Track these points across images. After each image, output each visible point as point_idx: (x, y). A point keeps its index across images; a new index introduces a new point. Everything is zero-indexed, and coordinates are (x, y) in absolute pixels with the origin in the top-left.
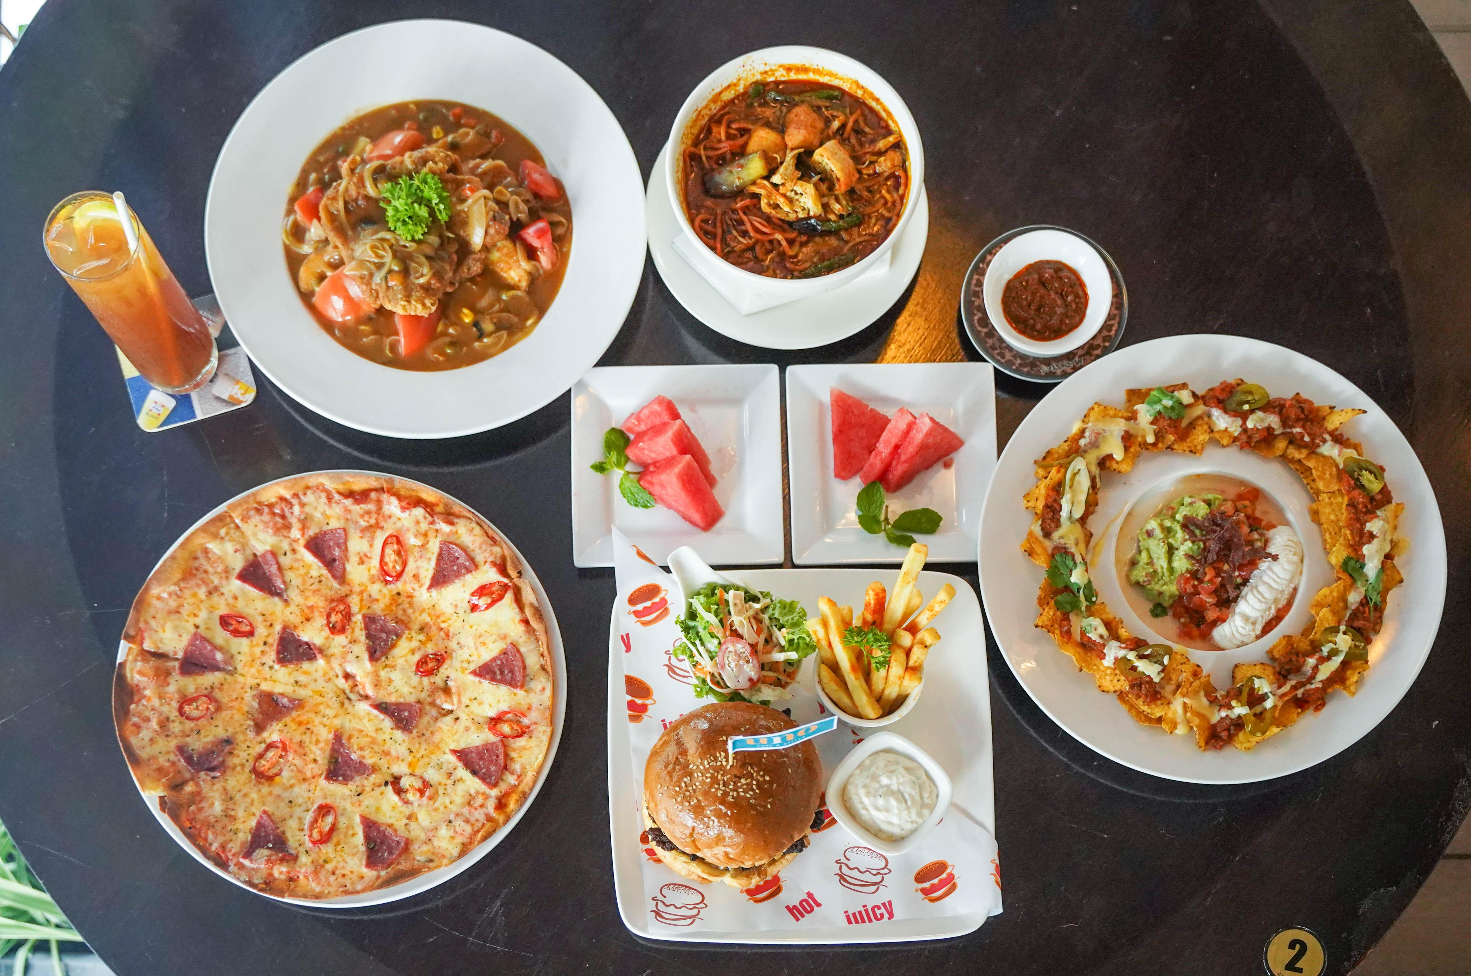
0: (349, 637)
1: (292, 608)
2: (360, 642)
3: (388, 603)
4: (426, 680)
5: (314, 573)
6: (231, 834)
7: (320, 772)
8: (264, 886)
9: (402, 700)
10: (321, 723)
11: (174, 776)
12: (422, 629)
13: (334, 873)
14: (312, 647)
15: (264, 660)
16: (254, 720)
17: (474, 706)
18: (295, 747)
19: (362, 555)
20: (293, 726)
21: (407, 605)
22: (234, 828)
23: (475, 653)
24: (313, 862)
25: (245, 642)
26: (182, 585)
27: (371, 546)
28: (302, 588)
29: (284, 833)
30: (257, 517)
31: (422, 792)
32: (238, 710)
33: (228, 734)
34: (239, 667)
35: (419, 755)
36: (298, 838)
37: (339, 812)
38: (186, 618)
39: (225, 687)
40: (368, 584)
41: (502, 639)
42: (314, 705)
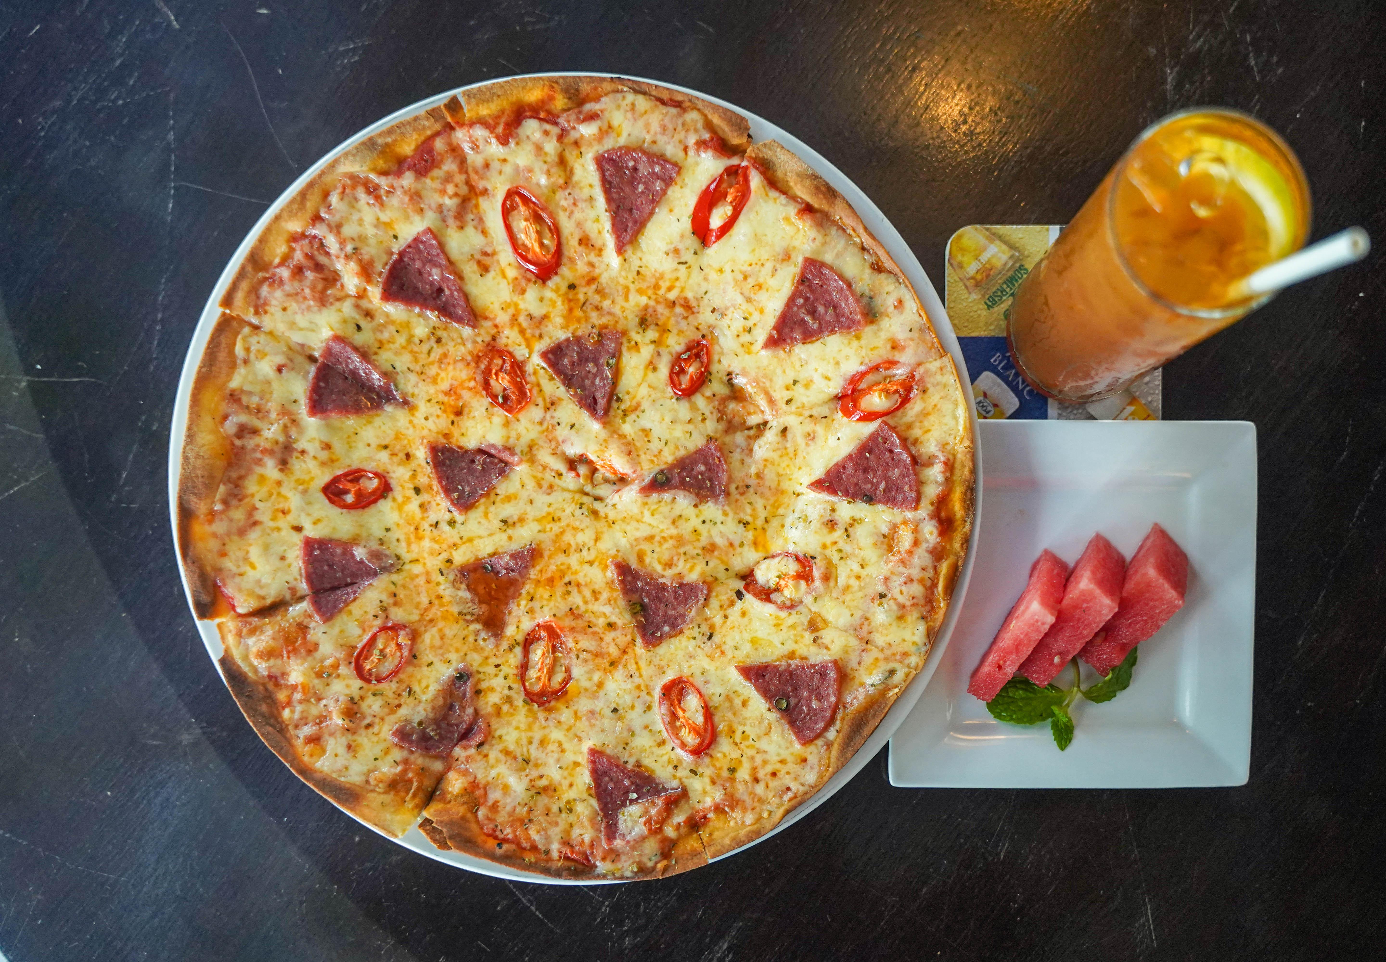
0: (540, 401)
1: (423, 408)
2: (560, 399)
3: (565, 312)
4: (699, 400)
5: (421, 330)
6: (564, 815)
7: (629, 638)
8: (665, 863)
9: (682, 453)
10: (582, 563)
11: (421, 782)
12: (643, 323)
13: (757, 780)
14: (493, 451)
15: (433, 517)
16: (477, 620)
17: (799, 394)
18: (568, 622)
19: (478, 256)
20: (543, 592)
21: (597, 297)
22: (562, 805)
23: (751, 309)
24: (713, 782)
25: (385, 506)
26: (234, 475)
27: (484, 232)
28: (418, 368)
29: (638, 764)
30: (278, 294)
31: (804, 575)
32: (444, 618)
33: (454, 665)
34: (402, 550)
35: (760, 522)
36: (665, 758)
37: (698, 681)
38: (272, 524)
39: (402, 594)
40: (516, 299)
41: (783, 260)
42: (555, 542)
